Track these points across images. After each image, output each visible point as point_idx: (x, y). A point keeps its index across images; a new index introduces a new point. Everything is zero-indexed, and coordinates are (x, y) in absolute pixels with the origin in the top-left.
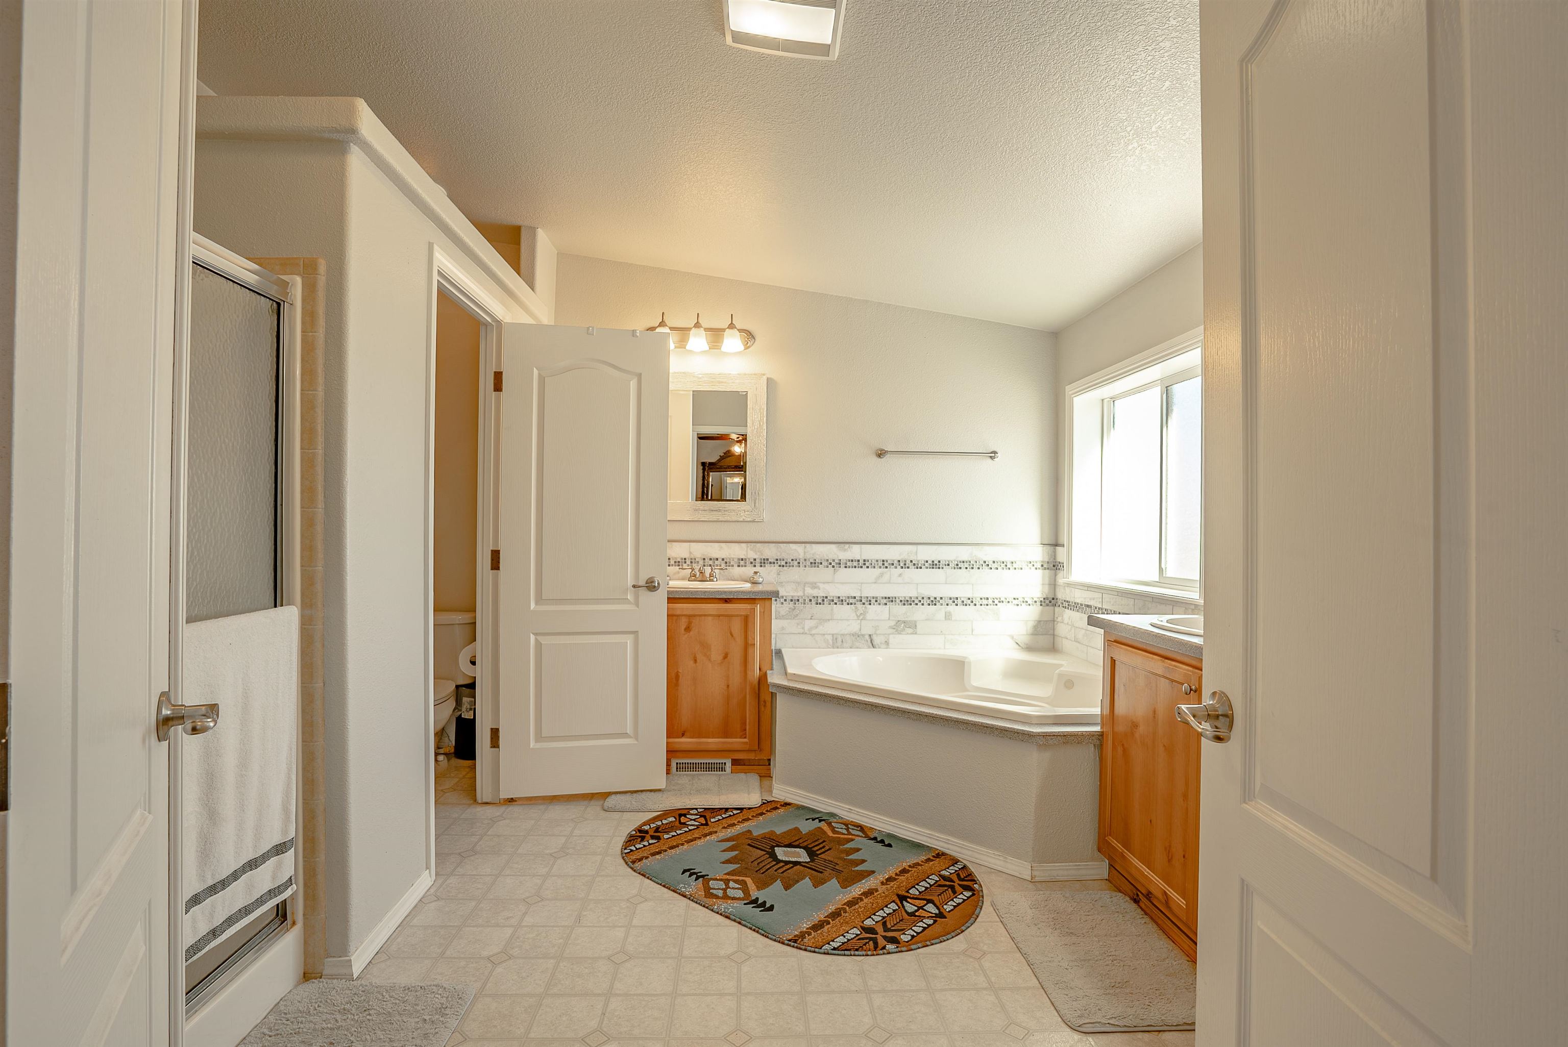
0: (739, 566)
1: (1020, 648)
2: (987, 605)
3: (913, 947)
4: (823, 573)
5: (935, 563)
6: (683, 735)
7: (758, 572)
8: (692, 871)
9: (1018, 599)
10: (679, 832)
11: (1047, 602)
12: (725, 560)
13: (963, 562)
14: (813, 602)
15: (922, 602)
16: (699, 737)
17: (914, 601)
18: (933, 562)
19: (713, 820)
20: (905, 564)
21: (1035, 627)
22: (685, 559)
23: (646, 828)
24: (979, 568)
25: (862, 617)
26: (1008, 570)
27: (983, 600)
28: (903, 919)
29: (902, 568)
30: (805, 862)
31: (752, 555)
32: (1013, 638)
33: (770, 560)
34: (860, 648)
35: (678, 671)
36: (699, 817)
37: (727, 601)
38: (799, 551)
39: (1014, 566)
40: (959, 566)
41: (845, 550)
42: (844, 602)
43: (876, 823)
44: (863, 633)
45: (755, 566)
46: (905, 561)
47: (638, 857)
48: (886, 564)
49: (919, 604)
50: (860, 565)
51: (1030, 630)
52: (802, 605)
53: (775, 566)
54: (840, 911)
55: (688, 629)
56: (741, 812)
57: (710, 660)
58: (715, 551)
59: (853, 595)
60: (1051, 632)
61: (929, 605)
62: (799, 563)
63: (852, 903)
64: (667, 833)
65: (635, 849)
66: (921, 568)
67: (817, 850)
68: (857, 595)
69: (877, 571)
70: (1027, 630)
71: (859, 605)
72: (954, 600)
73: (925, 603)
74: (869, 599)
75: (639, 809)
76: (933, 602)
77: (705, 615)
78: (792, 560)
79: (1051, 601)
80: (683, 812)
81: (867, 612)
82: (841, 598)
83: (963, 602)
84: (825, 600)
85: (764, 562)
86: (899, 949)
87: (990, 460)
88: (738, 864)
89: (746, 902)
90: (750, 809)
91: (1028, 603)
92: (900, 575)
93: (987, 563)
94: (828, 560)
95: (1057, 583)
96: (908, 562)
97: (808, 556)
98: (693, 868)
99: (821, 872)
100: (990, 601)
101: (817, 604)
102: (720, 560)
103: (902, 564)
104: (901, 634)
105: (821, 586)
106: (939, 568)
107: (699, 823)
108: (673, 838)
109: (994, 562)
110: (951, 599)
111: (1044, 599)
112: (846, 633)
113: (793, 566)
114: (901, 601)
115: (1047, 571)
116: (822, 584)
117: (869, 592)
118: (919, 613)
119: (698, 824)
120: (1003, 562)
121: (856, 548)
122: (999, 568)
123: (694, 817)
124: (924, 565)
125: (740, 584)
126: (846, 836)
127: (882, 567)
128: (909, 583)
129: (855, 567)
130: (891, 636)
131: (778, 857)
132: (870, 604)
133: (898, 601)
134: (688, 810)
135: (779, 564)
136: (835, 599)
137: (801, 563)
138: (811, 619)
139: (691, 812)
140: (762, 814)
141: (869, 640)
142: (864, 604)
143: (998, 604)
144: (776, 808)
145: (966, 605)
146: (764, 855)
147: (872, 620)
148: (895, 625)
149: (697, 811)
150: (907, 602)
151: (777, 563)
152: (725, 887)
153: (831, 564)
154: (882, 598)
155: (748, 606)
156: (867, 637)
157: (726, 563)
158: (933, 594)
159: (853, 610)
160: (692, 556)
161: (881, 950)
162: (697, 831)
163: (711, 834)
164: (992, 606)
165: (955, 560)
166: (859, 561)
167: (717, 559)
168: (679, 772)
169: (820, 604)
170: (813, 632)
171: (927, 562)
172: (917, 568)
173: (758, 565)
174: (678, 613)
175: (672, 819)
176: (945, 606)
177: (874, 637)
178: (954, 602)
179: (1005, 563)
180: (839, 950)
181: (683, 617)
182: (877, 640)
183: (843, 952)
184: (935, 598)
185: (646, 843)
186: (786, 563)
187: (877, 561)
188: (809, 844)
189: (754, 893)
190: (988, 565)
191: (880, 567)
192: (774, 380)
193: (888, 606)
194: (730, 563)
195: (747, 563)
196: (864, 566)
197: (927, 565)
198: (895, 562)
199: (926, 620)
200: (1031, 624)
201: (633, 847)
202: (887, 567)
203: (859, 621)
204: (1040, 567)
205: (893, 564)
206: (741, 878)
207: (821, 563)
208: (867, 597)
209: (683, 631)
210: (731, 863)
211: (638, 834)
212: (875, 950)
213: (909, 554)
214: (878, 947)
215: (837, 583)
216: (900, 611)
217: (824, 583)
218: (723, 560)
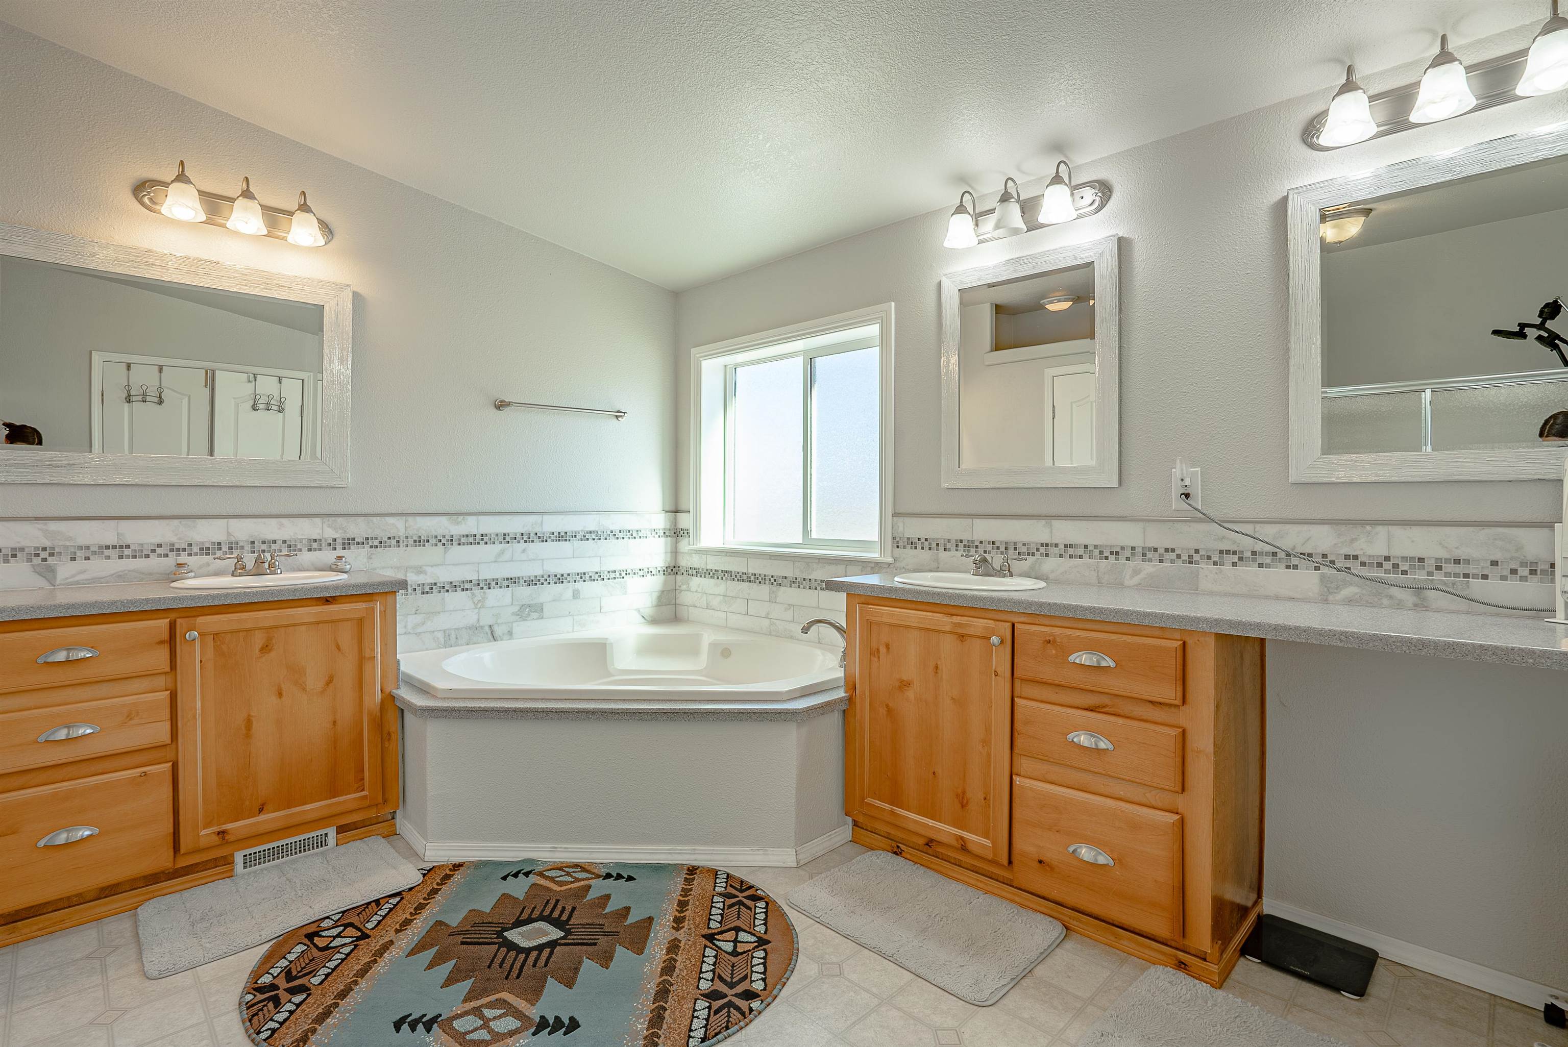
0: (310, 550)
1: (646, 621)
2: (615, 578)
3: (775, 992)
4: (432, 553)
5: (562, 534)
6: (261, 810)
7: (343, 557)
8: (408, 1020)
9: (643, 570)
10: (332, 964)
11: (669, 570)
12: (288, 543)
13: (591, 532)
14: (419, 591)
15: (548, 581)
16: (289, 806)
17: (539, 580)
18: (559, 533)
19: (370, 925)
20: (529, 538)
21: (659, 598)
22: (219, 544)
23: (266, 979)
24: (606, 539)
25: (479, 605)
26: (633, 539)
27: (611, 573)
28: (734, 964)
29: (526, 542)
30: (561, 938)
31: (330, 534)
32: (639, 611)
33: (357, 540)
34: (479, 643)
35: (249, 715)
36: (342, 928)
37: (328, 601)
38: (398, 526)
39: (640, 535)
40: (587, 537)
41: (458, 523)
42: (458, 589)
43: (594, 856)
44: (481, 624)
45: (335, 549)
46: (530, 534)
47: (296, 1037)
48: (508, 538)
49: (545, 583)
50: (477, 541)
51: (655, 603)
52: (403, 596)
53: (364, 548)
54: (664, 986)
55: (266, 648)
56: (402, 898)
57: (304, 689)
58: (270, 530)
59: (469, 579)
60: (673, 601)
61: (556, 583)
62: (398, 542)
63: (669, 968)
64: (313, 973)
65: (277, 1025)
66: (546, 541)
67: (560, 915)
68: (474, 577)
69: (497, 547)
70: (652, 602)
71: (477, 591)
72: (582, 576)
73: (551, 582)
74: (488, 582)
75: (225, 953)
76: (560, 579)
77: (295, 625)
78: (389, 538)
79: (673, 570)
80: (313, 928)
81: (487, 598)
82: (454, 584)
83: (591, 577)
84: (434, 587)
85: (348, 543)
86: (765, 1002)
87: (615, 420)
88: (471, 978)
89: (533, 1030)
90: (410, 889)
91: (653, 573)
92: (524, 551)
93: (614, 533)
94: (436, 537)
95: (678, 551)
96: (532, 535)
97: (410, 532)
98: (406, 1014)
99: (595, 944)
100: (617, 574)
101: (423, 593)
102: (279, 543)
103: (525, 538)
104: (526, 620)
105: (429, 570)
106: (566, 540)
107: (352, 937)
108: (329, 979)
109: (620, 532)
110: (578, 574)
111: (667, 568)
112: (461, 626)
113: (390, 546)
114: (525, 581)
115: (669, 539)
116: (430, 568)
117: (488, 573)
118: (547, 593)
119: (351, 940)
120: (629, 531)
121: (471, 520)
122: (625, 537)
123: (335, 932)
124: (550, 537)
125: (328, 576)
126: (572, 886)
127: (503, 541)
128: (534, 560)
129: (471, 544)
130: (515, 624)
131: (521, 946)
132: (489, 588)
133: (522, 581)
134: (316, 924)
135: (370, 544)
136: (446, 585)
137: (401, 542)
138: (416, 613)
139: (325, 924)
140: (435, 891)
141: (489, 633)
142: (482, 588)
143: (625, 576)
144: (447, 877)
145: (594, 580)
146: (498, 950)
147: (493, 607)
148: (519, 611)
149: (332, 920)
150: (532, 582)
151: (368, 543)
152: (482, 1022)
153: (440, 541)
154: (504, 579)
155: (362, 606)
156: (487, 629)
157: (290, 546)
158: (559, 571)
159: (469, 597)
160: (233, 539)
161: (750, 1014)
162: (359, 953)
163: (388, 949)
164: (619, 579)
165: (582, 531)
166: (475, 536)
167: (274, 542)
168: (248, 869)
169: (427, 593)
170: (419, 630)
171: (553, 533)
172: (543, 541)
173: (339, 547)
174: (249, 625)
175: (300, 948)
176: (572, 583)
177: (496, 628)
178: (582, 578)
179: (631, 533)
180: (709, 1040)
181: (257, 631)
182: (498, 631)
183: (715, 1038)
184: (562, 575)
185: (290, 1007)
186: (381, 542)
187: (497, 535)
188: (543, 911)
189: (534, 1013)
190: (615, 535)
191: (501, 543)
192: (361, 296)
193: (510, 589)
194: (296, 546)
195: (323, 545)
196: (481, 542)
197: (553, 537)
198: (518, 535)
199: (554, 601)
200: (655, 595)
201: (270, 1022)
202: (508, 542)
203: (477, 611)
204: (662, 534)
205: (515, 539)
206: (492, 998)
207: (428, 541)
208: (486, 580)
209: (257, 651)
210: (458, 981)
211: (260, 997)
212: (745, 1018)
213: (534, 526)
214: (744, 1012)
215: (449, 565)
216: (524, 593)
217: (432, 566)
218: (284, 542)
